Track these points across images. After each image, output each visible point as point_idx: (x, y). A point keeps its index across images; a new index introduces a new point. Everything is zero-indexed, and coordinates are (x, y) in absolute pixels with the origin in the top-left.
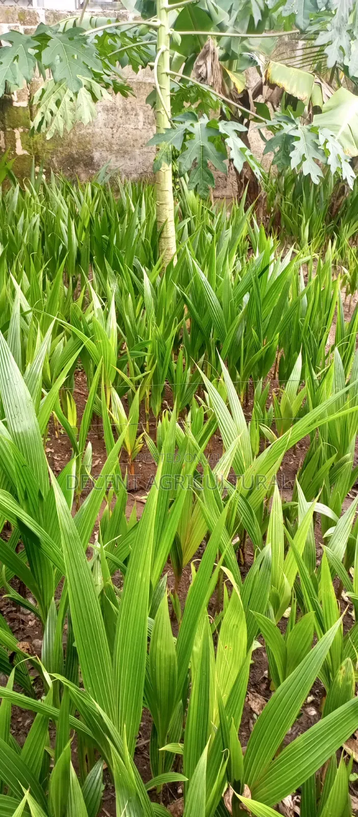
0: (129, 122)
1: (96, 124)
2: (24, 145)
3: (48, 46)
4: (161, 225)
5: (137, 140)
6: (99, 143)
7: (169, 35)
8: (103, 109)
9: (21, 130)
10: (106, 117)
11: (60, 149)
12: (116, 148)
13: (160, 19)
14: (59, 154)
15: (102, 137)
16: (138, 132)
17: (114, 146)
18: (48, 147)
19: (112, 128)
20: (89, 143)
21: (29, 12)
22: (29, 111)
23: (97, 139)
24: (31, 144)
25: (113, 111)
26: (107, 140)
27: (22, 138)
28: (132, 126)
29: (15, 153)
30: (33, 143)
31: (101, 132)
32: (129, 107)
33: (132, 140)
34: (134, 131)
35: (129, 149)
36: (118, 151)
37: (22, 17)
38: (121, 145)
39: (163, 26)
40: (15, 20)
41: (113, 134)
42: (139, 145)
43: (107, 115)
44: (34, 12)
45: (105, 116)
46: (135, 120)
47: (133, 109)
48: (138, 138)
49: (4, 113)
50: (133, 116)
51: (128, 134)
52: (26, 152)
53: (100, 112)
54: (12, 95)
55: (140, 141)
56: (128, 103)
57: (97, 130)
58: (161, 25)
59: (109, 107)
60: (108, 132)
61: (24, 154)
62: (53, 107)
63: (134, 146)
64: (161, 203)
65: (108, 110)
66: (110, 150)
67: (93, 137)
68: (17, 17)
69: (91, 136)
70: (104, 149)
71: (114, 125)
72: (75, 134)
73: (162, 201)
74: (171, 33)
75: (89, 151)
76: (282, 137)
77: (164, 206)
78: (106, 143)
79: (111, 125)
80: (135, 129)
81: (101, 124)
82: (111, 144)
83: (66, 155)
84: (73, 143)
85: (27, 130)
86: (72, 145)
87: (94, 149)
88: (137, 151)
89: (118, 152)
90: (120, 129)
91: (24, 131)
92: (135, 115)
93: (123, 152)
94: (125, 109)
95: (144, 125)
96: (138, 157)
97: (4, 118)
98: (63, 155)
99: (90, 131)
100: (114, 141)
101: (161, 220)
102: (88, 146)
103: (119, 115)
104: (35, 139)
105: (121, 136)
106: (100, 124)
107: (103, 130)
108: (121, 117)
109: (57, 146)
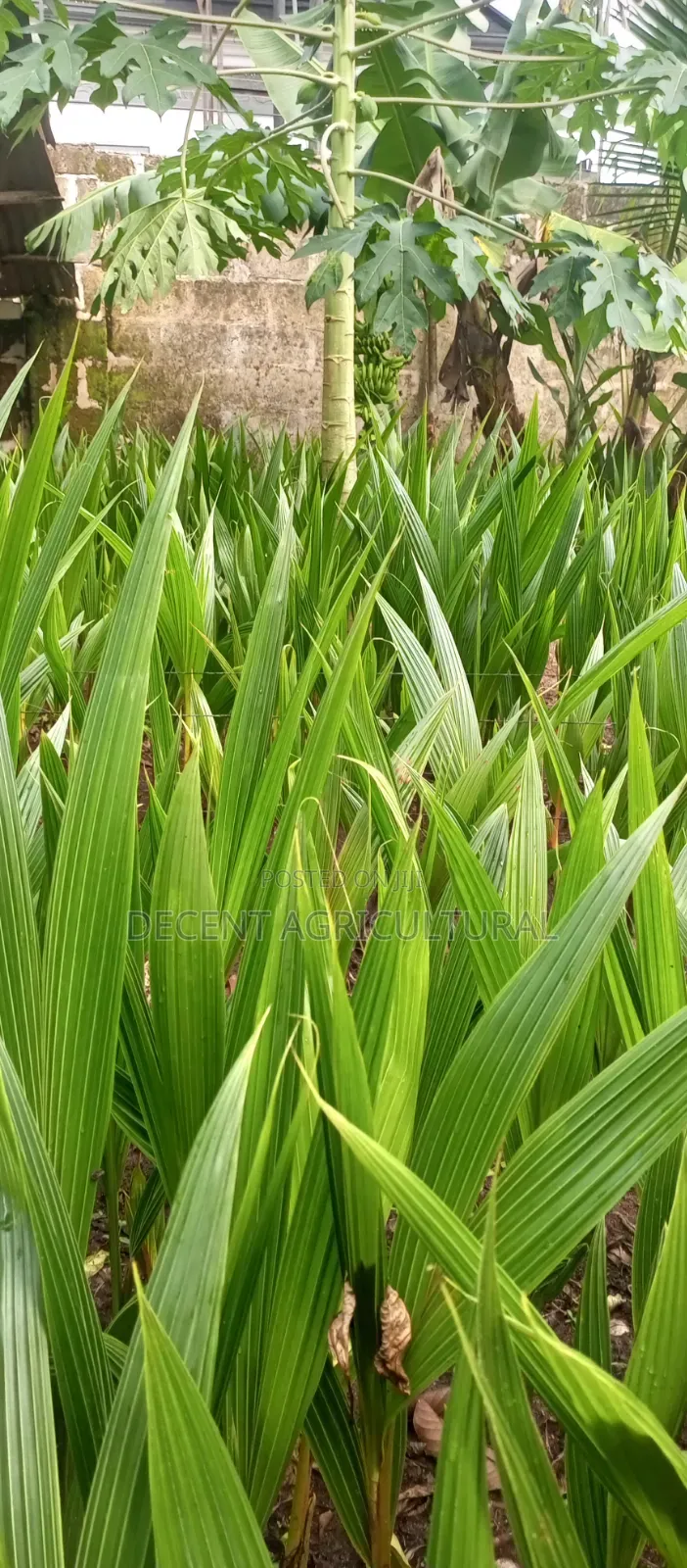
0: (289, 359)
1: (227, 360)
2: (93, 390)
3: (114, 46)
4: (330, 467)
5: (302, 391)
6: (231, 395)
7: (355, 102)
8: (242, 334)
9: (89, 363)
10: (247, 347)
11: (161, 403)
12: (263, 404)
13: (339, 73)
14: (157, 412)
15: (237, 384)
16: (306, 377)
17: (259, 400)
18: (138, 399)
19: (257, 369)
20: (214, 394)
21: (117, 159)
22: (105, 330)
23: (229, 388)
24: (106, 390)
25: (260, 337)
26: (247, 388)
27: (89, 376)
28: (295, 365)
29: (75, 405)
30: (111, 389)
31: (236, 375)
32: (289, 330)
33: (293, 392)
34: (299, 376)
35: (288, 407)
36: (267, 410)
37: (103, 168)
38: (273, 399)
39: (344, 85)
40: (90, 170)
41: (258, 380)
42: (307, 401)
43: (249, 343)
44: (125, 159)
45: (244, 346)
46: (301, 355)
47: (297, 335)
48: (306, 388)
49: (58, 332)
50: (297, 349)
51: (287, 380)
52: (95, 404)
53: (236, 338)
54: (76, 299)
55: (309, 393)
56: (289, 323)
57: (230, 371)
58: (341, 84)
59: (254, 330)
60: (249, 375)
61: (91, 408)
62: (137, 259)
63: (297, 402)
64: (330, 423)
65: (251, 336)
66: (251, 406)
67: (221, 383)
68: (93, 164)
69: (217, 382)
70: (242, 405)
71: (261, 362)
72: (188, 378)
73: (333, 419)
74: (359, 99)
75: (213, 408)
76: (567, 263)
77: (337, 429)
78: (246, 396)
79: (256, 363)
80: (301, 371)
81: (237, 361)
82: (254, 397)
83: (169, 413)
84: (184, 394)
85: (100, 363)
86: (181, 397)
87: (222, 405)
88: (303, 412)
89: (267, 412)
90: (273, 371)
91: (94, 365)
92: (302, 346)
93: (274, 411)
94: (282, 335)
95: (317, 364)
96: (303, 421)
97: (59, 340)
98: (165, 414)
99: (216, 372)
100: (259, 391)
101: (330, 459)
102: (212, 398)
103: (272, 345)
104: (113, 383)
105: (274, 383)
106: (235, 361)
107: (240, 371)
108: (275, 349)
109: (154, 396)
